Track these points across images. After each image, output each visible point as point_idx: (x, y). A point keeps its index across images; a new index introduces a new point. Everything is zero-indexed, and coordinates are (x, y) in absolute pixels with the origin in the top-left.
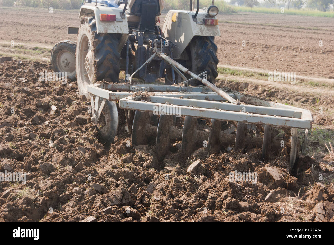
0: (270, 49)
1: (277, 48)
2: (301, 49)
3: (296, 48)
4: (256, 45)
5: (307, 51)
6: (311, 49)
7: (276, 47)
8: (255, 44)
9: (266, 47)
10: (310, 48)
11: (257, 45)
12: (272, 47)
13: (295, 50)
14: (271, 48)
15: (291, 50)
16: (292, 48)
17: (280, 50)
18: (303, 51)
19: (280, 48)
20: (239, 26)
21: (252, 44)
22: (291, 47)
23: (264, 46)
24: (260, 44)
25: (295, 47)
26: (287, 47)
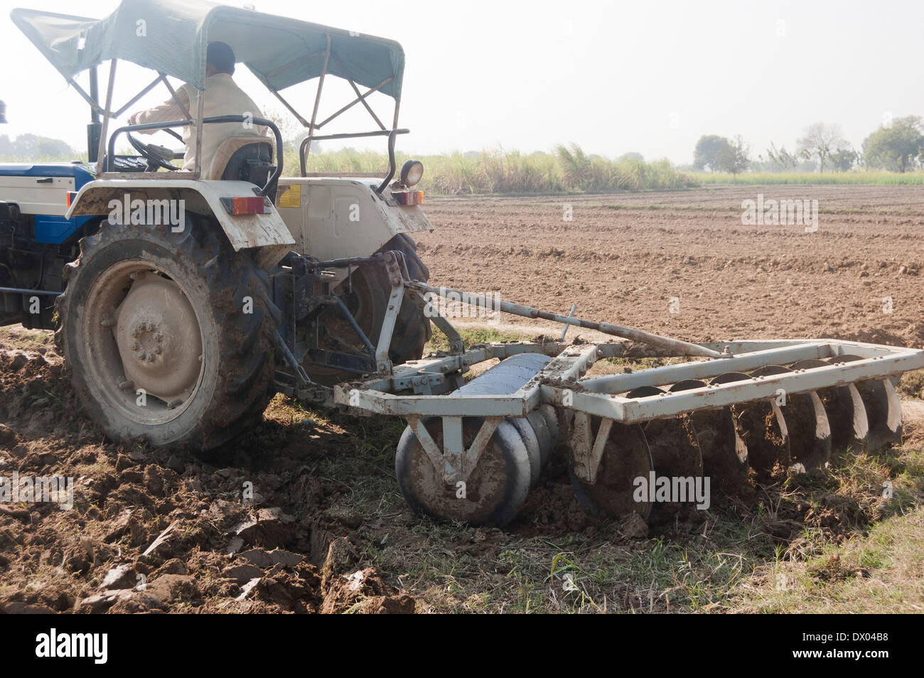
0: (700, 267)
1: (716, 263)
2: (776, 263)
3: (763, 261)
4: (665, 259)
5: (790, 268)
6: (800, 261)
7: (713, 262)
8: (664, 257)
9: (690, 263)
10: (796, 260)
11: (668, 258)
12: (705, 261)
13: (760, 266)
14: (702, 264)
15: (750, 266)
16: (754, 261)
17: (723, 267)
18: (779, 268)
19: (725, 262)
20: (672, 215)
21: (657, 258)
22: (752, 259)
23: (686, 260)
24: (676, 255)
25: (760, 259)
26: (741, 261)
